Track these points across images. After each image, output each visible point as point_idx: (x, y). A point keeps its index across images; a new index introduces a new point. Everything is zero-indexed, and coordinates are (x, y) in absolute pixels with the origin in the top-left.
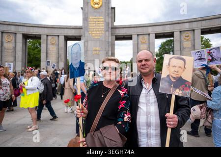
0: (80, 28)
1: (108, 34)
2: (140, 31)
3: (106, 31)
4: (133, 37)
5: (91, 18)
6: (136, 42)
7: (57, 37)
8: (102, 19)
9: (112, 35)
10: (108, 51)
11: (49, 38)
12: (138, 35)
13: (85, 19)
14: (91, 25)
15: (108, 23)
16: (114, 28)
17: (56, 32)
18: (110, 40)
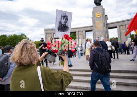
0: (92, 26)
1: (105, 28)
2: (120, 24)
3: (104, 27)
4: (117, 27)
5: (96, 22)
6: (119, 30)
7: (82, 32)
8: (101, 22)
9: (107, 27)
10: (106, 35)
11: (79, 32)
12: (120, 26)
13: (94, 23)
14: (97, 25)
15: (104, 23)
16: (107, 24)
17: (82, 30)
18: (106, 30)
